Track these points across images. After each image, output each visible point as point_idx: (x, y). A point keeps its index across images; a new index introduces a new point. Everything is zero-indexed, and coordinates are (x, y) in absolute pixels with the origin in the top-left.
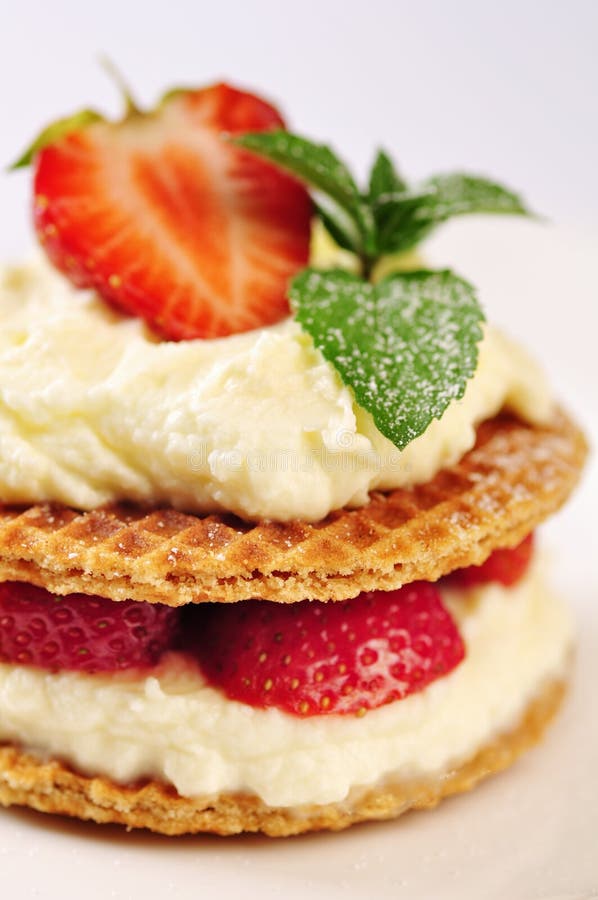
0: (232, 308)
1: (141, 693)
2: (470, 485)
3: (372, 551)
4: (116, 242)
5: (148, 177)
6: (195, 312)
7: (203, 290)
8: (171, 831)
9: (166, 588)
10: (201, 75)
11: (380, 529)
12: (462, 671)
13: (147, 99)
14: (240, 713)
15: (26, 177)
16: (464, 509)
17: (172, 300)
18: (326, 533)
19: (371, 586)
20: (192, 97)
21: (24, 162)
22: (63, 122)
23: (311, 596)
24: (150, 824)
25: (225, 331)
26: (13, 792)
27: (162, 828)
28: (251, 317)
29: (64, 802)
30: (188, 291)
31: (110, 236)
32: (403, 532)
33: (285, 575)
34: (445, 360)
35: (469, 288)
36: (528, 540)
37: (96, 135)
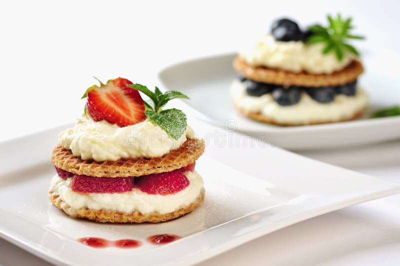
0: (133, 119)
1: (133, 195)
2: (187, 149)
3: (175, 161)
4: (107, 108)
5: (108, 96)
6: (126, 122)
7: (126, 116)
8: (140, 222)
9: (137, 172)
10: (114, 77)
11: (175, 157)
12: (189, 186)
13: (105, 83)
14: (152, 196)
15: (86, 100)
16: (188, 152)
17: (121, 118)
18: (164, 159)
19: (176, 168)
20: (114, 81)
21: (84, 97)
22: (91, 88)
23: (165, 171)
24: (136, 221)
25: (133, 124)
26: (106, 220)
27: (138, 222)
28: (137, 121)
29: (117, 220)
30: (124, 117)
31: (106, 107)
32: (179, 157)
33: (159, 167)
34: (180, 124)
35: (180, 111)
36: (195, 163)
37: (96, 89)
